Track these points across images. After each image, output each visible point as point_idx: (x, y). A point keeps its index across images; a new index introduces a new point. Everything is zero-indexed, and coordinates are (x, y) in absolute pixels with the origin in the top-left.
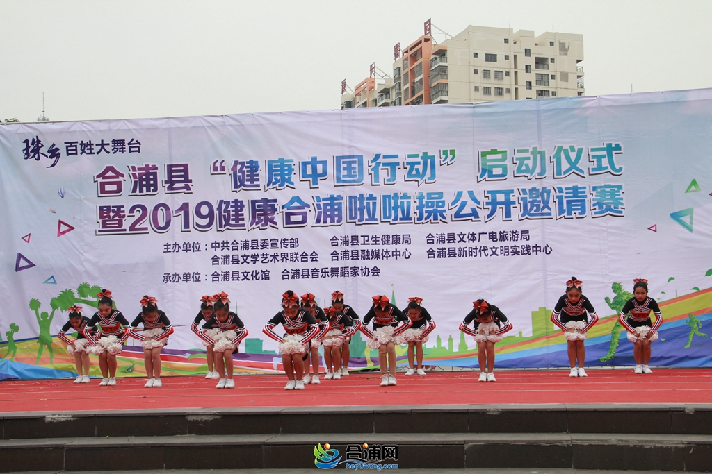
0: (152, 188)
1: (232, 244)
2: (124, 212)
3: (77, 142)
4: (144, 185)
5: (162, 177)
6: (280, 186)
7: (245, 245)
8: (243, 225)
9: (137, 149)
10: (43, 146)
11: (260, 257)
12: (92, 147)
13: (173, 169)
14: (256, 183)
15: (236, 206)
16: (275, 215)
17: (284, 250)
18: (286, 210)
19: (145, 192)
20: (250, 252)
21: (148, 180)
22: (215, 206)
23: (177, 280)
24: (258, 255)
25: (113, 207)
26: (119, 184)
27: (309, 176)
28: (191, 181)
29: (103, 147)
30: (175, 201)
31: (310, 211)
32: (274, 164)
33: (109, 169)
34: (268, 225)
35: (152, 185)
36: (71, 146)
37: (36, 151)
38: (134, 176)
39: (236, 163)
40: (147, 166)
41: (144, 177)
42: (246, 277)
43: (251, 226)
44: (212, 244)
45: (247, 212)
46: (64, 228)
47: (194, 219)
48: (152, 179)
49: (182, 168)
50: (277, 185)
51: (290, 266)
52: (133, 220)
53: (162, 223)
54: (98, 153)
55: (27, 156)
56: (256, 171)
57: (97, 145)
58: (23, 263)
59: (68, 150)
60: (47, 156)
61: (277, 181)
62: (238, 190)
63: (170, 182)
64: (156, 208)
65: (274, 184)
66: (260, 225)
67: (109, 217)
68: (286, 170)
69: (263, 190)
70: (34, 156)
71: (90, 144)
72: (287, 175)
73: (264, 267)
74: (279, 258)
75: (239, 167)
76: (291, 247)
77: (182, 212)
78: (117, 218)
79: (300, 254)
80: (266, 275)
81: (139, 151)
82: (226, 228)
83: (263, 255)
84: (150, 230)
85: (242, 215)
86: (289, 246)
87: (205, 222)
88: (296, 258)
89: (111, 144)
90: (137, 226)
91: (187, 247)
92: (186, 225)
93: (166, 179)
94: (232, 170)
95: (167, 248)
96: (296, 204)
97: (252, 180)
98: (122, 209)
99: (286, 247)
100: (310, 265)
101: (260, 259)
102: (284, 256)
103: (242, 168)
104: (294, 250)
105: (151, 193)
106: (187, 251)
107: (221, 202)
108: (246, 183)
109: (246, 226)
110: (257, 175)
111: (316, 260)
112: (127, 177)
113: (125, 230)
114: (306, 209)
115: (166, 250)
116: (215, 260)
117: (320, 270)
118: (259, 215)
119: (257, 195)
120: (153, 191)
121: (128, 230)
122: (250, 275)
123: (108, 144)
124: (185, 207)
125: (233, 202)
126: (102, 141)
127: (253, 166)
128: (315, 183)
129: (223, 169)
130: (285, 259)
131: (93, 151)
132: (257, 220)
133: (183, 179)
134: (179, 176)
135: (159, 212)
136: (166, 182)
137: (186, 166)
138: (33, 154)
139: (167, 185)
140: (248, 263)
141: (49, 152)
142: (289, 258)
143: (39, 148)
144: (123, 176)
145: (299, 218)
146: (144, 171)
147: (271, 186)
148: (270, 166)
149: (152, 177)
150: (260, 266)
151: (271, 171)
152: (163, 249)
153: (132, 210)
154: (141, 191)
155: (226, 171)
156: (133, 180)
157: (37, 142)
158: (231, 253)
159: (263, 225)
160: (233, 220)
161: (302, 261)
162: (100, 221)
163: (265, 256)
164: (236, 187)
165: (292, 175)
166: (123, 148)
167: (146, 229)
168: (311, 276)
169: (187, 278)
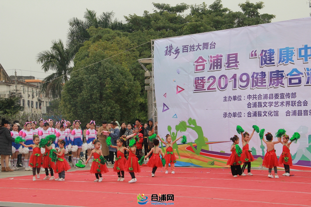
0: (219, 67)
1: (258, 96)
2: (205, 80)
3: (188, 46)
4: (216, 66)
5: (224, 61)
6: (286, 63)
7: (266, 97)
8: (265, 86)
9: (214, 47)
10: (173, 48)
11: (274, 103)
12: (194, 47)
13: (230, 56)
14: (272, 62)
15: (262, 75)
16: (283, 80)
17: (288, 100)
18: (289, 77)
19: (215, 69)
20: (268, 101)
21: (217, 63)
22: (250, 76)
23: (230, 116)
24: (272, 102)
25: (200, 78)
26: (204, 65)
27: (303, 56)
28: (238, 62)
29: (199, 47)
30: (229, 73)
31: (303, 76)
32: (283, 51)
33: (201, 58)
34: (279, 86)
35: (219, 65)
36: (185, 48)
37: (170, 51)
38: (211, 60)
39: (263, 51)
40: (217, 55)
41: (216, 61)
42: (265, 115)
43: (269, 86)
44: (248, 96)
45: (267, 78)
46: (179, 89)
47: (239, 83)
48: (219, 62)
49: (235, 56)
50: (284, 62)
51: (291, 109)
52: (209, 84)
53: (223, 86)
54: (196, 50)
55: (166, 54)
56: (273, 55)
57: (196, 46)
58: (165, 108)
59: (183, 50)
60: (173, 53)
61: (284, 60)
62: (263, 66)
63: (228, 63)
64: (220, 78)
65: (282, 62)
66: (274, 85)
67: (198, 83)
68: (290, 54)
69: (276, 66)
70: (169, 54)
71: (194, 46)
72: (290, 56)
73: (276, 109)
74: (285, 104)
75: (264, 53)
76: (292, 98)
77: (233, 79)
78: (202, 83)
79: (297, 102)
80: (277, 114)
81: (214, 48)
82: (255, 87)
83: (276, 102)
84: (217, 89)
85: (265, 80)
86: (290, 97)
87: (244, 84)
88: (295, 104)
89: (202, 45)
90: (211, 87)
91: (235, 98)
92: (235, 86)
93: (227, 62)
94: (260, 55)
95: (225, 99)
96: (295, 73)
97: (270, 60)
98: (204, 79)
99: (289, 98)
100: (303, 108)
101: (274, 104)
102: (288, 103)
103: (265, 54)
104: (293, 100)
105: (218, 69)
106: (235, 100)
107: (254, 73)
108: (268, 62)
109: (267, 86)
110: (273, 57)
111: (307, 105)
112: (207, 62)
113: (205, 90)
114: (301, 76)
115: (224, 100)
116: (249, 105)
117: (309, 111)
118: (274, 80)
119: (273, 69)
120: (220, 68)
121: (206, 89)
122: (267, 113)
123: (201, 45)
124: (234, 77)
125: (260, 73)
126: (199, 44)
127: (271, 52)
128: (306, 60)
129: (256, 55)
130: (288, 105)
131: (194, 50)
132: (273, 83)
133: (234, 61)
134: (233, 60)
135: (222, 79)
136: (226, 64)
137: (236, 54)
138: (169, 53)
139: (227, 65)
140: (267, 107)
141: (175, 51)
142: (291, 104)
143: (171, 49)
144: (206, 61)
145: (297, 81)
146: (216, 58)
147: (281, 63)
148: (281, 52)
149: (219, 61)
150: (273, 109)
151: (281, 54)
152: (223, 99)
153: (209, 79)
154: (214, 69)
155: (257, 56)
156: (210, 63)
157: (171, 47)
158: (257, 101)
159: (276, 86)
160: (259, 83)
161: (298, 106)
162: (195, 85)
163: (276, 103)
164: (262, 65)
165: (293, 56)
166: (207, 47)
167: (215, 89)
168: (303, 115)
169: (235, 115)
